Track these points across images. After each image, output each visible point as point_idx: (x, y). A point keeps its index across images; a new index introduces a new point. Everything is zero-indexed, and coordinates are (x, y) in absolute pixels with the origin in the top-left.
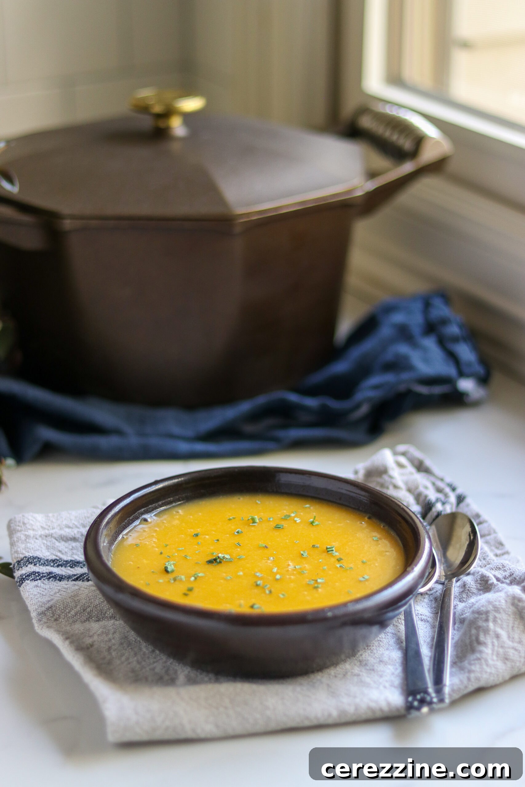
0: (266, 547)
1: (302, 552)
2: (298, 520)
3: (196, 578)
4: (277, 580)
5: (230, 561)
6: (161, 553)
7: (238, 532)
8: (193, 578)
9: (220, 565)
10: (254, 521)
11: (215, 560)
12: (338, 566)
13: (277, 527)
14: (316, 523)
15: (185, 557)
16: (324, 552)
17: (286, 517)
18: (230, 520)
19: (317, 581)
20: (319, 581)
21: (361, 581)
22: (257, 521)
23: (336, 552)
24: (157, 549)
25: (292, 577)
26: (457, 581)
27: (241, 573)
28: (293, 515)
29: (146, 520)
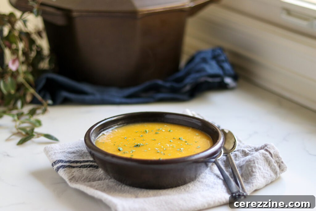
0: (155, 140)
1: (170, 140)
2: (164, 131)
3: (132, 152)
4: (164, 150)
5: (143, 146)
6: (114, 145)
7: (141, 136)
8: (131, 152)
9: (140, 147)
10: (146, 132)
11: (137, 145)
12: (186, 144)
13: (156, 133)
14: (171, 131)
15: (125, 146)
16: (178, 140)
17: (159, 130)
18: (136, 132)
19: (180, 149)
20: (181, 149)
21: (197, 148)
22: (147, 131)
23: (183, 139)
24: (112, 144)
25: (170, 149)
26: (232, 154)
27: (150, 149)
28: (161, 129)
29: (104, 134)
